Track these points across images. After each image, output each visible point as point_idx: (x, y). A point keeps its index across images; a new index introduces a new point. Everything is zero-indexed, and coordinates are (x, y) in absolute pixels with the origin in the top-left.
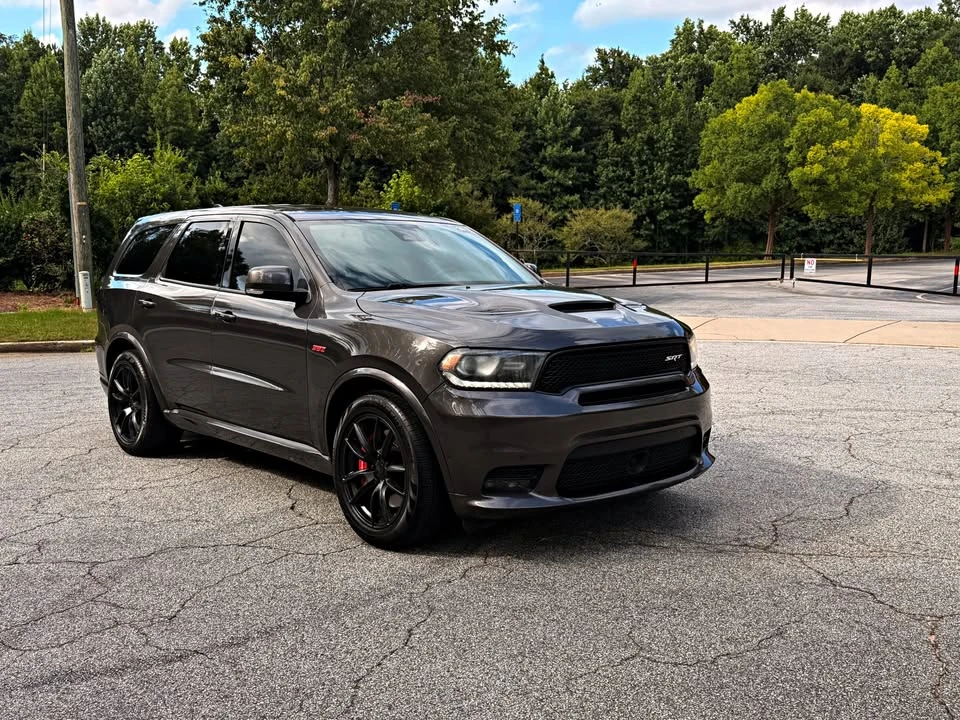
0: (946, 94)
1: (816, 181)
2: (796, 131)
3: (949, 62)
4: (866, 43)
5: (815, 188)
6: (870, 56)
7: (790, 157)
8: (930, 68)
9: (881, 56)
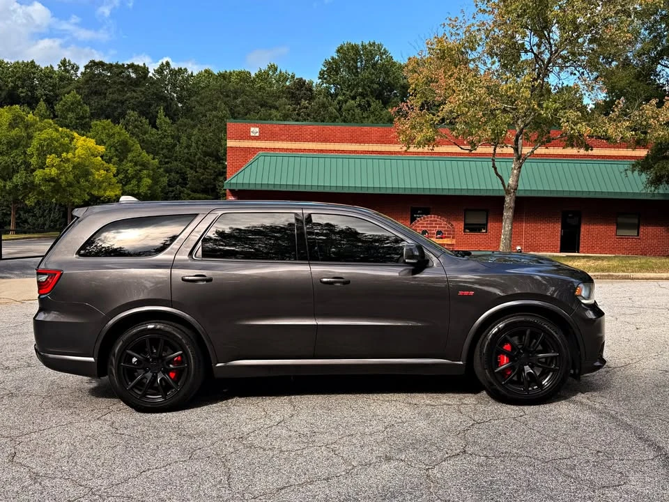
0: (104, 127)
1: (52, 180)
2: (35, 142)
3: (81, 105)
4: (19, 83)
5: (53, 184)
6: (22, 92)
7: (33, 161)
8: (69, 107)
9: (30, 94)
